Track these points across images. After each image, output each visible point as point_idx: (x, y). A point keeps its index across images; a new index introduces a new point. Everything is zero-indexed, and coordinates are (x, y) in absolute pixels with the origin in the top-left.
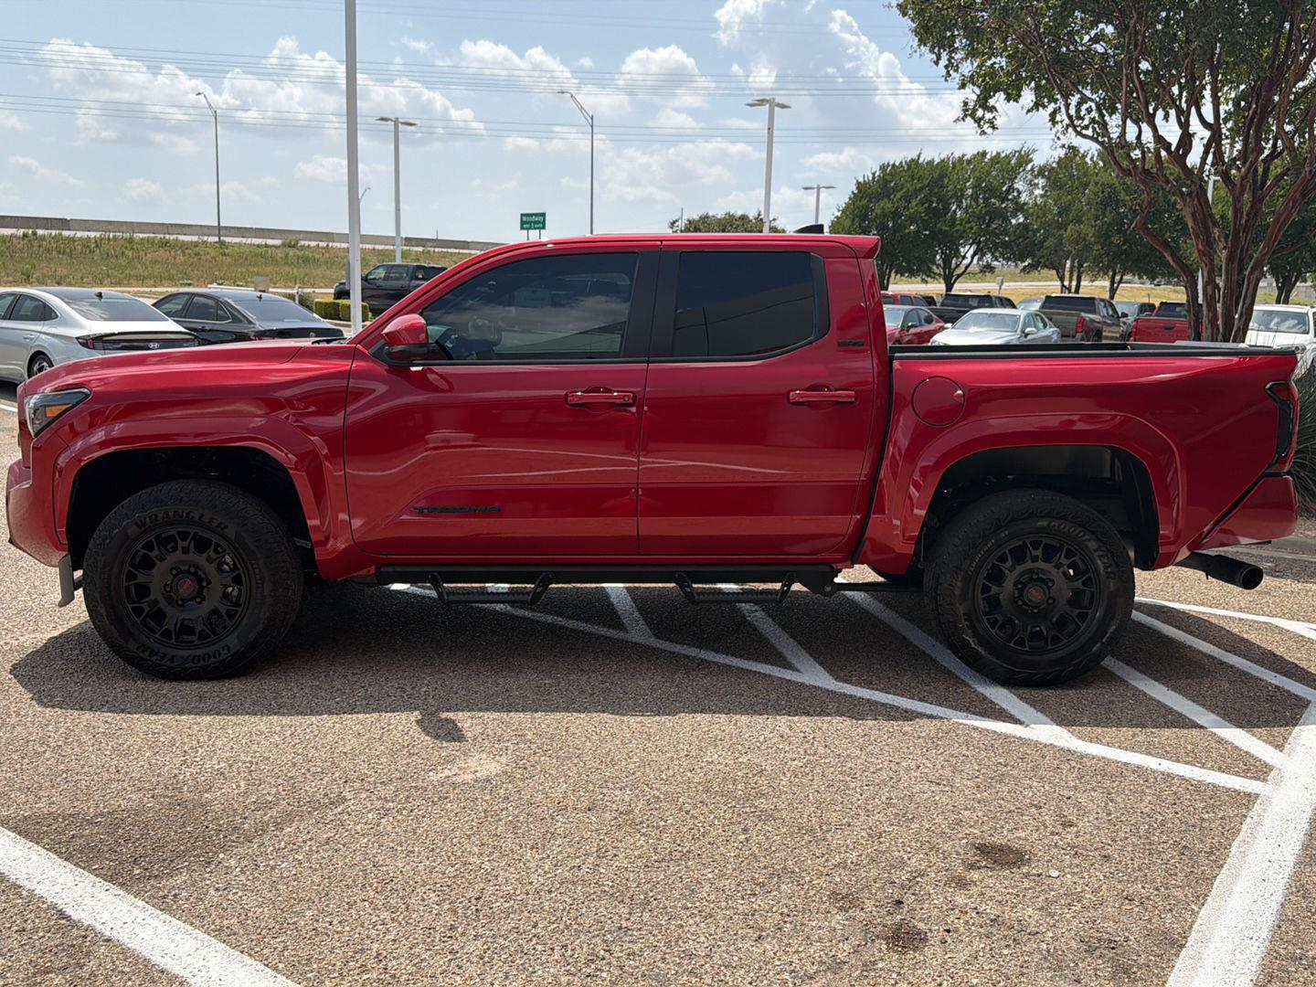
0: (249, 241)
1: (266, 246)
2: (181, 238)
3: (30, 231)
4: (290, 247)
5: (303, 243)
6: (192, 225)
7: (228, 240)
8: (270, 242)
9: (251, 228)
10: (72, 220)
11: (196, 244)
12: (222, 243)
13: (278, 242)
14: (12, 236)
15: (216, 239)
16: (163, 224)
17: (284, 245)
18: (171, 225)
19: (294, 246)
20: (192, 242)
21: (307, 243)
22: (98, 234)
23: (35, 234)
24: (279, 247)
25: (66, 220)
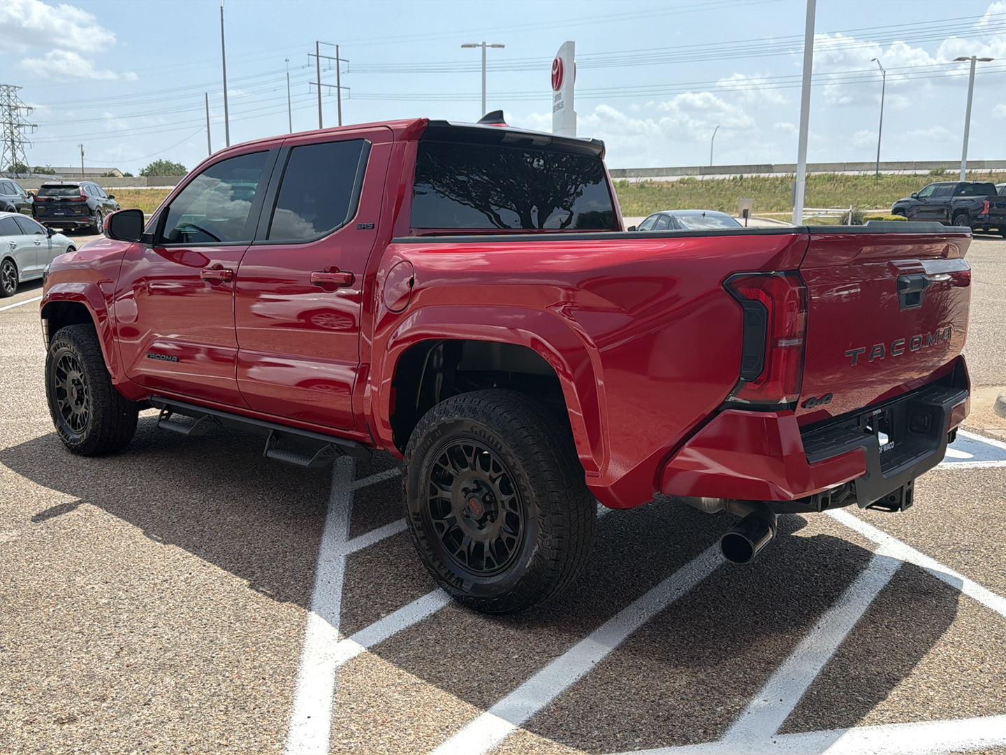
0: (901, 173)
1: (916, 175)
2: (847, 173)
3: (738, 176)
4: (936, 175)
5: (948, 171)
6: (864, 163)
7: (883, 173)
8: (919, 172)
9: (913, 162)
10: (775, 165)
11: (857, 177)
12: (878, 175)
13: (927, 172)
14: (724, 180)
15: (874, 172)
16: (842, 164)
17: (931, 174)
18: (848, 164)
19: (940, 174)
20: (854, 176)
21: (952, 171)
22: (784, 174)
23: (741, 177)
24: (927, 176)
25: (771, 165)
